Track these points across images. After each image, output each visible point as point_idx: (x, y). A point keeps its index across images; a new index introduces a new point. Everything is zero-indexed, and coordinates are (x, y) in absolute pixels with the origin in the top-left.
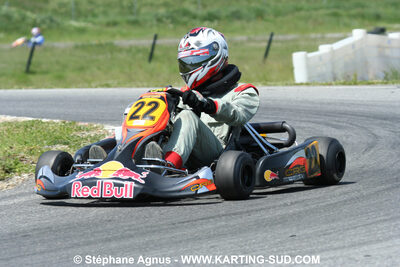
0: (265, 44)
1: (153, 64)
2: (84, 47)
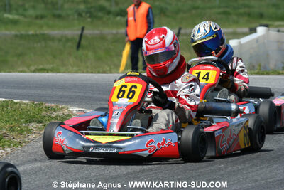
1: (80, 52)
2: (21, 37)
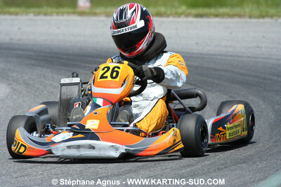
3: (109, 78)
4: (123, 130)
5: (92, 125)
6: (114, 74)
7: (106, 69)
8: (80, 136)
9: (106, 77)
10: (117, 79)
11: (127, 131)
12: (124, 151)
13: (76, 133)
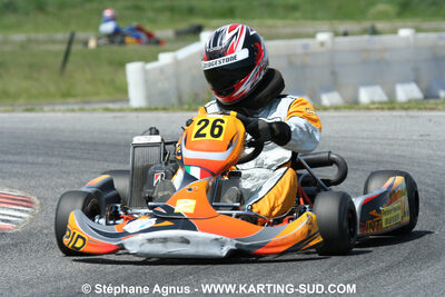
0: (63, 47)
3: (209, 137)
4: (231, 215)
5: (184, 206)
6: (216, 131)
7: (203, 123)
8: (167, 223)
9: (204, 135)
10: (221, 138)
11: (237, 216)
12: (234, 247)
13: (160, 219)
